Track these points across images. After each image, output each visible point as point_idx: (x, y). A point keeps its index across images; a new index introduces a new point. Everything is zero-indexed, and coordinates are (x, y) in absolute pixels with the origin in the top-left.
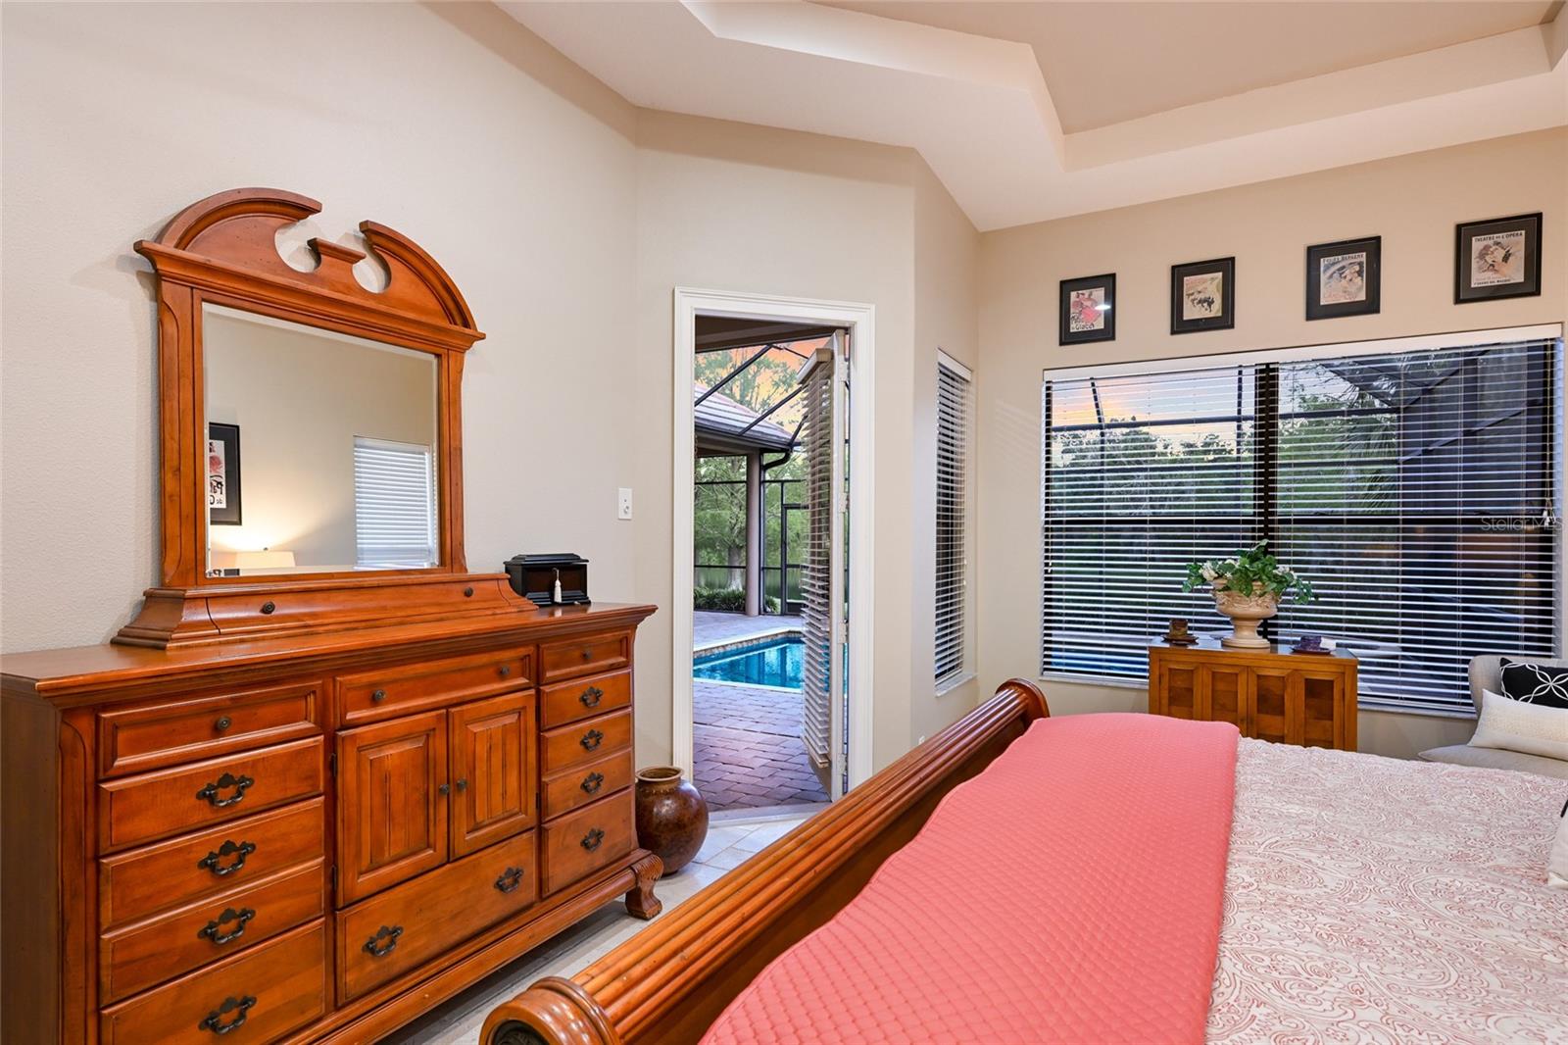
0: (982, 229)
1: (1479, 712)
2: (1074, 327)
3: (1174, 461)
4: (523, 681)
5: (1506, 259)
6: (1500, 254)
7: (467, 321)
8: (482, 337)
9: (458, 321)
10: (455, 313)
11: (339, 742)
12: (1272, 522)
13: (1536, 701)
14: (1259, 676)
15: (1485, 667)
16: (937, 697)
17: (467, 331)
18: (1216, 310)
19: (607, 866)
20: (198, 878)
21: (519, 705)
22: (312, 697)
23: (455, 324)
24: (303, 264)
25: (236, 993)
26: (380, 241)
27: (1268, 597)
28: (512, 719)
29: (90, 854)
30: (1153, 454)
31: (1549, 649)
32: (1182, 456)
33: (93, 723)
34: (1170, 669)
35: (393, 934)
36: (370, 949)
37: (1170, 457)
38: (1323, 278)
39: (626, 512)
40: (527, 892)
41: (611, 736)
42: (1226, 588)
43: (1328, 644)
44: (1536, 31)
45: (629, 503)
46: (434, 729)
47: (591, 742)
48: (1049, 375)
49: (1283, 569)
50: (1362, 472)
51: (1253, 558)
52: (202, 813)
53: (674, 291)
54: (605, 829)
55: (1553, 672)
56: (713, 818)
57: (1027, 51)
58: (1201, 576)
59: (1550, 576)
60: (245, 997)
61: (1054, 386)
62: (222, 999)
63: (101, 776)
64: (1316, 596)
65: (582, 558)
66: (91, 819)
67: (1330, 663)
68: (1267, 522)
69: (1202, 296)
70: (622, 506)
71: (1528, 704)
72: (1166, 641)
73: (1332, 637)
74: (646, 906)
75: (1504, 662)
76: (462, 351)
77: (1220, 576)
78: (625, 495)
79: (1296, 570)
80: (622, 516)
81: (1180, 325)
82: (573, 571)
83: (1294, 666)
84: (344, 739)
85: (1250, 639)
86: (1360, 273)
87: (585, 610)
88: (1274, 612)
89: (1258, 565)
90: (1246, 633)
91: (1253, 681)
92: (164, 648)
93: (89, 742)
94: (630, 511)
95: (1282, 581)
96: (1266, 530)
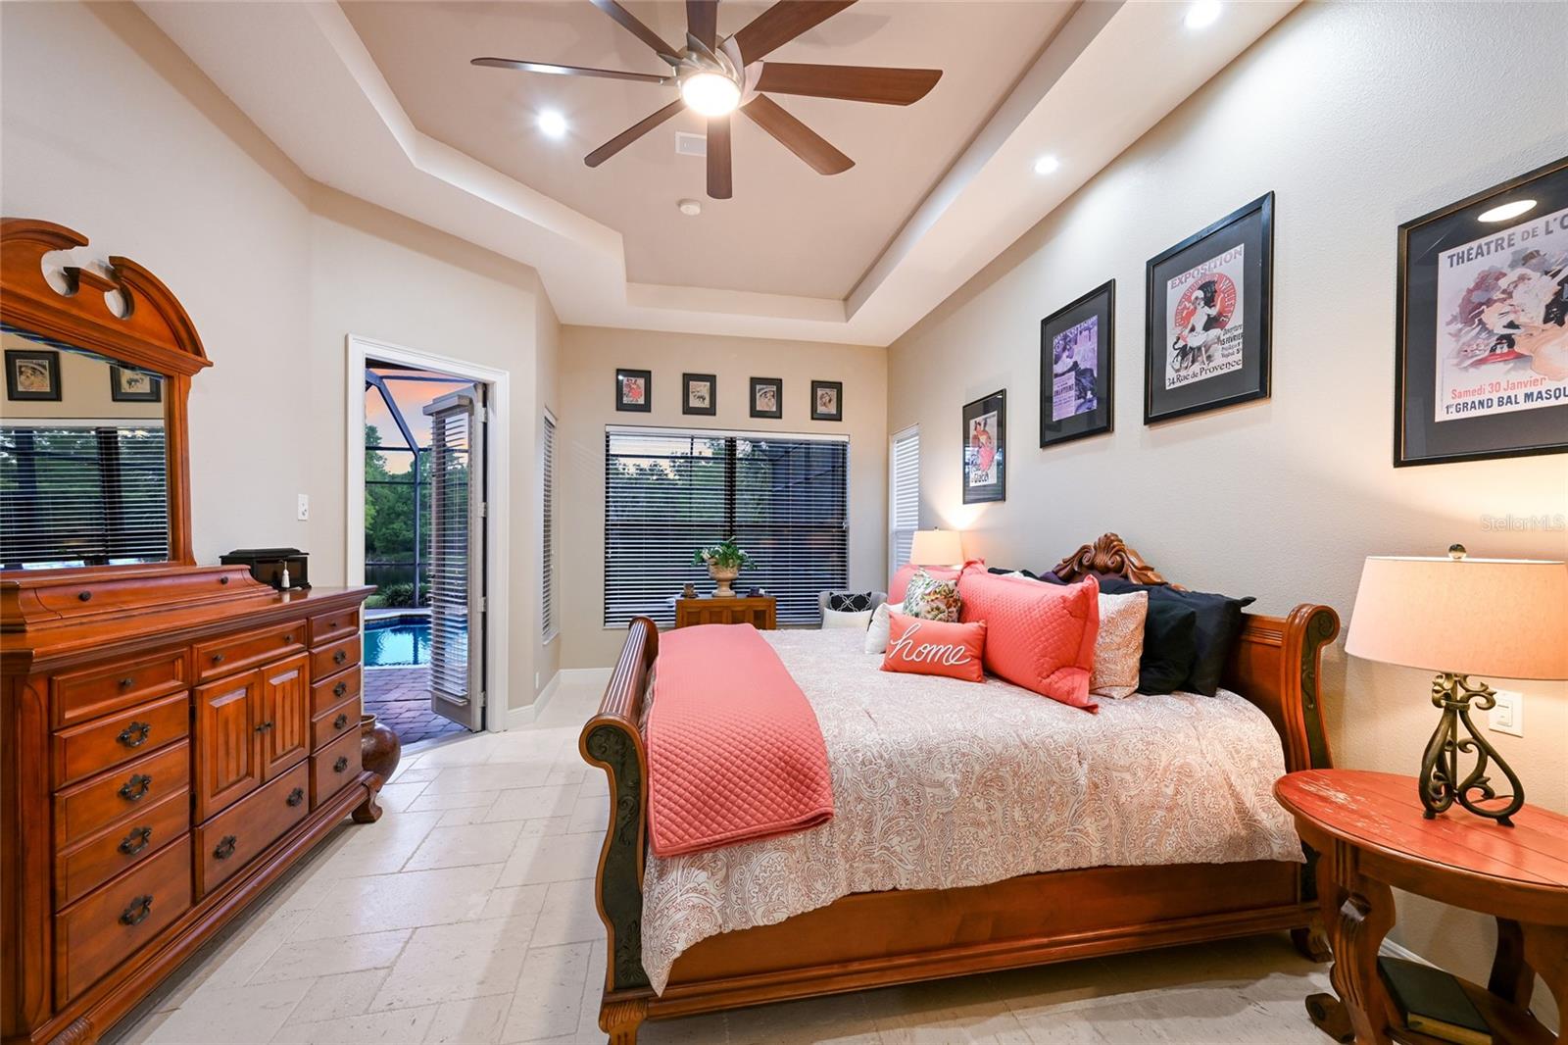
0: (563, 322)
1: (822, 620)
2: (626, 400)
3: (630, 479)
4: (298, 646)
5: (830, 401)
6: (828, 398)
7: (198, 350)
8: (210, 364)
9: (189, 347)
10: (187, 342)
11: (198, 695)
12: (735, 526)
13: (843, 610)
14: (733, 612)
15: (824, 596)
16: (544, 646)
17: (199, 358)
18: (706, 404)
19: (348, 784)
20: (116, 805)
21: (301, 664)
22: (180, 661)
23: (186, 350)
24: (59, 286)
25: (140, 894)
26: (125, 274)
27: (735, 568)
28: (294, 674)
29: (45, 791)
30: (618, 474)
31: (844, 587)
32: (635, 476)
33: (46, 683)
34: (688, 613)
35: (230, 842)
36: (217, 855)
37: (627, 476)
38: (758, 395)
39: (304, 514)
40: (303, 808)
41: (350, 684)
42: (716, 564)
43: (762, 591)
44: (841, 302)
45: (306, 507)
46: (252, 684)
47: (339, 691)
48: (608, 429)
49: (741, 552)
50: (753, 495)
51: (728, 547)
52: (122, 755)
53: (346, 337)
54: (347, 757)
55: (848, 596)
56: (404, 749)
57: (619, 237)
58: (702, 557)
59: (844, 557)
60: (145, 897)
61: (611, 437)
62: (130, 901)
63: (55, 726)
64: (756, 566)
65: (302, 551)
66: (46, 761)
67: (764, 601)
68: (731, 526)
69: (699, 394)
70: (301, 509)
71: (840, 612)
72: (682, 596)
73: (764, 588)
74: (372, 812)
75: (831, 594)
76: (190, 375)
77: (712, 557)
78: (303, 501)
79: (748, 553)
80: (301, 517)
81: (688, 410)
82: (297, 562)
83: (749, 604)
84: (202, 692)
85: (725, 592)
86: (773, 396)
87: (306, 596)
88: (737, 576)
89: (731, 550)
90: (724, 589)
91: (730, 614)
92: (24, 631)
93: (44, 701)
94: (307, 514)
95: (741, 558)
96: (731, 531)
